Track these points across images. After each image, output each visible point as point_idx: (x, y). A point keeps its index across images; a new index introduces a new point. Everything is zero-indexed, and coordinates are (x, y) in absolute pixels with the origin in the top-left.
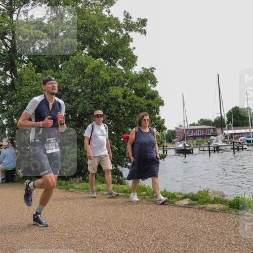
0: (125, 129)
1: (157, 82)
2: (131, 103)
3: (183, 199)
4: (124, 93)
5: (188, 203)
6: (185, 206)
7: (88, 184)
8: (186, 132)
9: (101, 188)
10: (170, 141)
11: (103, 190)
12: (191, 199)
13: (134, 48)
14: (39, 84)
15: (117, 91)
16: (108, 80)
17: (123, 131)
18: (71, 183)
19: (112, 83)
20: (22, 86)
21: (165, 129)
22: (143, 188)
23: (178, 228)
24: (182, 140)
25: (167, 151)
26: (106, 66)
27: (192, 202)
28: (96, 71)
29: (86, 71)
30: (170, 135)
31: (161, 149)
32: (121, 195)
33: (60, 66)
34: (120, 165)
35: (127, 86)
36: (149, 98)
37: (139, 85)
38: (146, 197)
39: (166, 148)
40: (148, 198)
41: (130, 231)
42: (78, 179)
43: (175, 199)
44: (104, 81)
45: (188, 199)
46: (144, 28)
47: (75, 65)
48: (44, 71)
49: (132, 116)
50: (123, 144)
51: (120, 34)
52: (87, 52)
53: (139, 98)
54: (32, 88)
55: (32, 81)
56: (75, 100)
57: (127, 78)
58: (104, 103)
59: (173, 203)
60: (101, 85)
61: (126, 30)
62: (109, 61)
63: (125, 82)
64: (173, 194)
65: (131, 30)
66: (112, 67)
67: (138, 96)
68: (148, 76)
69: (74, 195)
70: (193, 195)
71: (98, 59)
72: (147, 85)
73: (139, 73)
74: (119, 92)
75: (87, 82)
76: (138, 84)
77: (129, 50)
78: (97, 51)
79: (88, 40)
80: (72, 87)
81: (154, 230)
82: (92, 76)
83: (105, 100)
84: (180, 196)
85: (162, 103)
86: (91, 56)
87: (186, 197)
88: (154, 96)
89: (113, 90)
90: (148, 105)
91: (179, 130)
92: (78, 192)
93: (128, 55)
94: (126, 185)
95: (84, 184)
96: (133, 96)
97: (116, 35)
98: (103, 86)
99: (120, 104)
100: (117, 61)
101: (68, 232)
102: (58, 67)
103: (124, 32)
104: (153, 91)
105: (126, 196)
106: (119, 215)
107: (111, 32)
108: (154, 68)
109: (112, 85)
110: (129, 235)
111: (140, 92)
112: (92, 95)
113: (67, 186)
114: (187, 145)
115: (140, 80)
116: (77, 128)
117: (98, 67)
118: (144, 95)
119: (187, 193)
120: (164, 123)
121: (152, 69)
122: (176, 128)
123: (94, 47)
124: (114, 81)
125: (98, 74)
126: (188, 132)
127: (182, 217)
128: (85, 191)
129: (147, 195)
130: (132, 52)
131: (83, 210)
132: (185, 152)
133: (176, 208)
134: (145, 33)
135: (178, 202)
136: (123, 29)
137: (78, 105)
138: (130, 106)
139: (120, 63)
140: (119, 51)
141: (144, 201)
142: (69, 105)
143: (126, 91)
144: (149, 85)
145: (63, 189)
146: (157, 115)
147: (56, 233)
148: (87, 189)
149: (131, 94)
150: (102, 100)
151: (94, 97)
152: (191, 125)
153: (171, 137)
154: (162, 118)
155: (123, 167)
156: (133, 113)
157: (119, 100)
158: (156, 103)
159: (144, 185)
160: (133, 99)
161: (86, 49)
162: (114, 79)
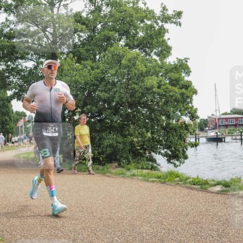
0: (159, 118)
1: (190, 72)
2: (165, 92)
3: (215, 185)
4: (158, 83)
5: (220, 190)
6: (218, 193)
7: (123, 169)
8: (219, 121)
9: (136, 173)
10: (202, 130)
11: (138, 175)
12: (223, 186)
13: (169, 39)
14: (78, 74)
15: (151, 81)
16: (144, 71)
17: (157, 119)
18: (107, 168)
19: (148, 73)
20: (62, 76)
21: (198, 117)
22: (177, 174)
23: (211, 213)
24: (214, 129)
25: (199, 139)
26: (142, 57)
27: (225, 189)
28: (133, 62)
29: (123, 62)
30: (202, 123)
31: (193, 137)
32: (156, 181)
33: (98, 57)
34: (154, 152)
35: (162, 75)
36: (183, 88)
37: (174, 75)
38: (180, 182)
39: (199, 137)
40: (181, 184)
41: (164, 214)
42: (114, 164)
43: (208, 186)
44: (140, 72)
45: (221, 186)
46: (179, 20)
47: (113, 56)
48: (82, 62)
49: (166, 104)
50: (157, 132)
51: (155, 25)
52: (124, 44)
53: (174, 88)
54: (72, 78)
55: (72, 72)
56: (111, 89)
57: (161, 68)
58: (140, 93)
59: (205, 189)
60: (137, 75)
61: (162, 21)
62: (145, 51)
63: (160, 72)
64: (206, 181)
65: (166, 22)
66: (148, 57)
67: (172, 86)
68: (182, 66)
69: (111, 179)
70: (225, 182)
71: (134, 50)
72: (180, 74)
73: (173, 64)
74: (155, 82)
75: (124, 72)
76: (172, 73)
77: (164, 41)
78: (133, 42)
79: (125, 32)
80: (109, 77)
81: (187, 215)
82: (128, 67)
83: (141, 90)
84: (213, 183)
85: (195, 92)
86: (127, 47)
87: (218, 184)
88: (187, 86)
89: (148, 80)
90: (182, 94)
91: (212, 119)
92: (115, 176)
93: (163, 45)
94: (159, 171)
95: (120, 170)
96: (168, 85)
97: (151, 27)
98: (138, 76)
99: (154, 93)
100: (152, 52)
101: (106, 214)
102: (96, 58)
103: (160, 24)
104: (187, 81)
105: (160, 181)
106: (154, 200)
107: (146, 24)
108: (188, 59)
109: (148, 76)
110: (163, 218)
111: (175, 82)
112: (128, 85)
113: (104, 171)
114: (219, 134)
115: (174, 70)
116: (114, 116)
117: (134, 58)
118: (178, 84)
119: (220, 180)
120: (196, 112)
121: (186, 59)
122: (208, 117)
123: (130, 38)
124: (150, 72)
125: (134, 65)
126: (221, 121)
127: (215, 203)
128: (121, 176)
129: (181, 181)
130: (167, 42)
131: (120, 194)
132: (217, 140)
133: (209, 194)
134: (180, 25)
135: (212, 188)
136: (159, 21)
137: (114, 94)
138: (164, 96)
139: (155, 53)
140: (154, 42)
141: (177, 186)
142: (106, 94)
143: (161, 81)
144: (183, 75)
145: (100, 173)
146: (190, 105)
147: (95, 214)
148: (123, 174)
149: (165, 84)
150: (138, 90)
151: (130, 87)
152: (223, 114)
153: (204, 125)
154: (195, 107)
155: (156, 154)
156: (167, 102)
157: (154, 89)
158: (190, 92)
159: (177, 171)
160: (167, 88)
161: (122, 40)
162: (150, 70)
